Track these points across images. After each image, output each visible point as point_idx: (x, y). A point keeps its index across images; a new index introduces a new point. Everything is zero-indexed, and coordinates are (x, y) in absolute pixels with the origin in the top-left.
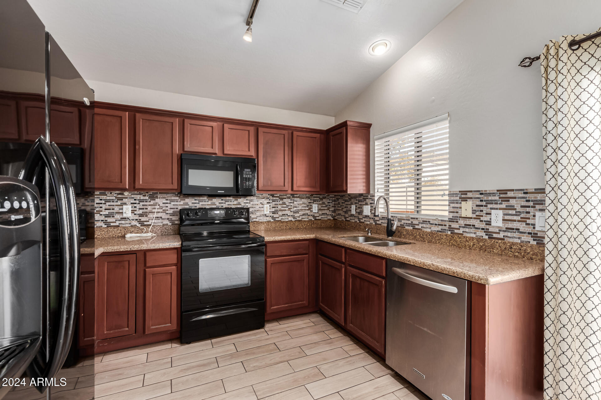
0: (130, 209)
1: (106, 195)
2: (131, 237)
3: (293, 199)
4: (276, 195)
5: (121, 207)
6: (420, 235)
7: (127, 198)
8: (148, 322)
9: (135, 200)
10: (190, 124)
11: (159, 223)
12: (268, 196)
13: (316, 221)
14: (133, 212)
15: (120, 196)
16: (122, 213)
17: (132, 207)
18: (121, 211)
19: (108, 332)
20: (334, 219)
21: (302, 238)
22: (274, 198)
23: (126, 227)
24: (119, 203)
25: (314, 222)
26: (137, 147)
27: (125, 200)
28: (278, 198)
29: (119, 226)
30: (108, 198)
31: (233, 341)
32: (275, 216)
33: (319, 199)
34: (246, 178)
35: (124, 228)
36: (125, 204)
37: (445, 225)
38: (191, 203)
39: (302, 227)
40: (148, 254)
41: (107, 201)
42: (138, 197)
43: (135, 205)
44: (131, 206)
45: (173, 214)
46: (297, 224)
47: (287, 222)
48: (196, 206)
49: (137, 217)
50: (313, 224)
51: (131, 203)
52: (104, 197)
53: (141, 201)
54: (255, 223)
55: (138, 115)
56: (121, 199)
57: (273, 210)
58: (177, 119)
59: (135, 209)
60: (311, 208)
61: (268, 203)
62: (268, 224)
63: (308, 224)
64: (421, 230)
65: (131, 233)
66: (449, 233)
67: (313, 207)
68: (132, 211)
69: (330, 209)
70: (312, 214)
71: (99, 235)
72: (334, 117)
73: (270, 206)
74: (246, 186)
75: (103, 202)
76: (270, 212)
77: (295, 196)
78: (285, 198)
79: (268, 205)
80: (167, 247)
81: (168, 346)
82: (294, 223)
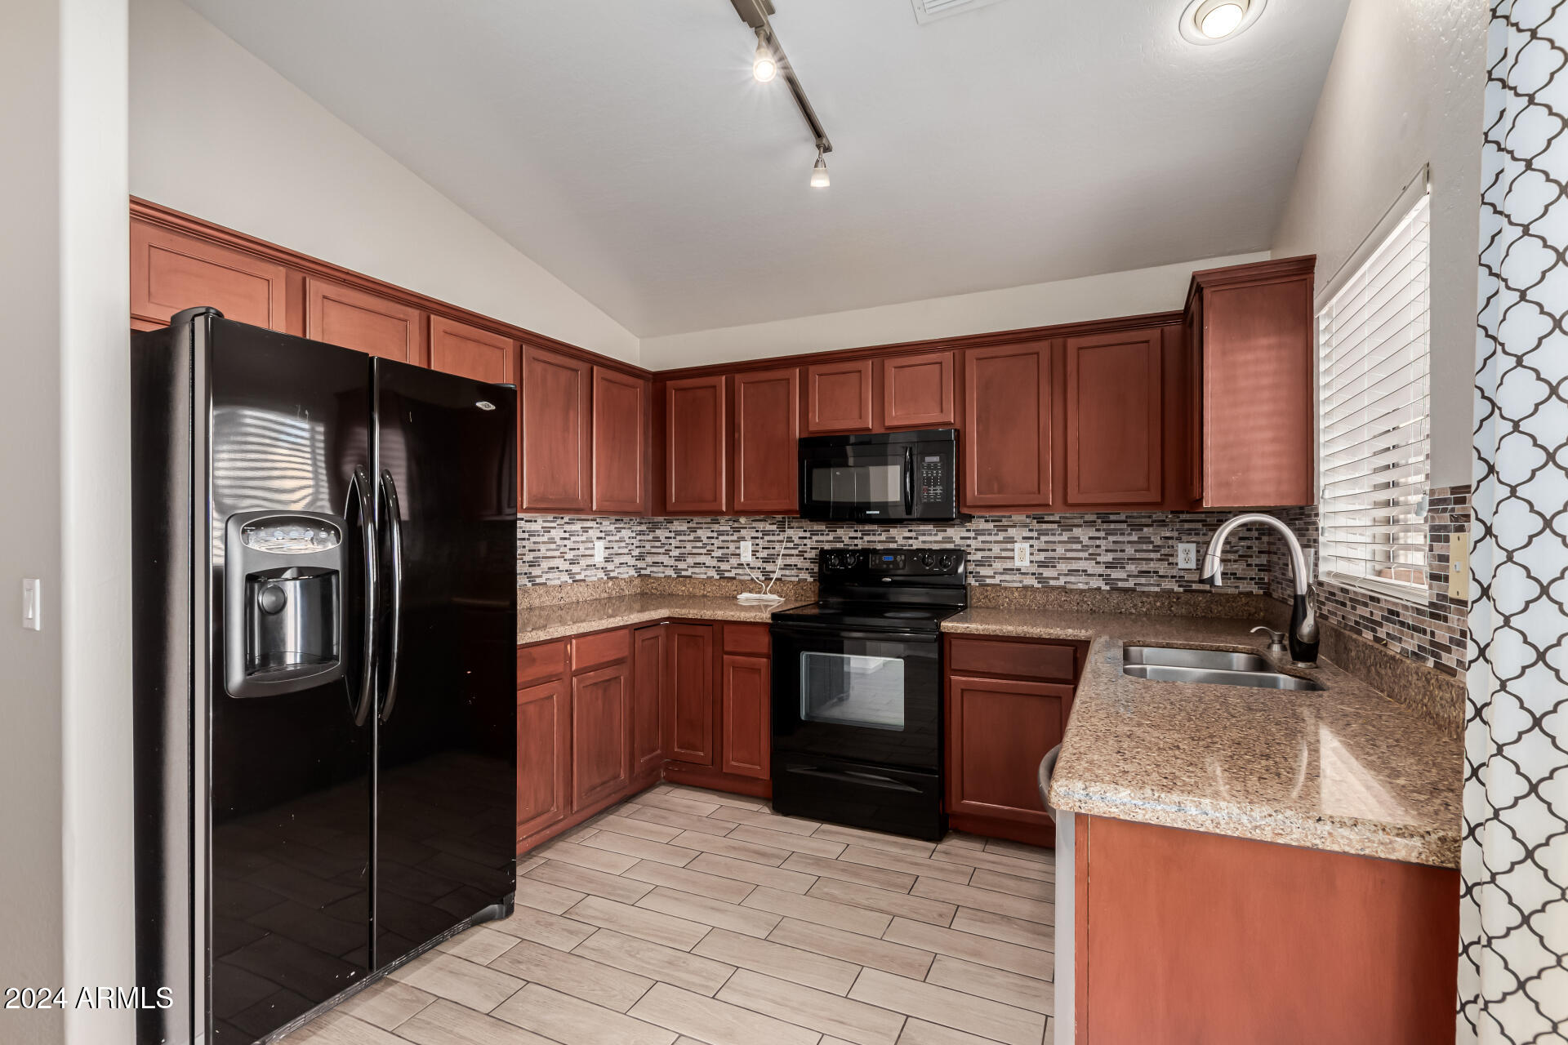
0: (750, 548)
1: (719, 523)
2: (747, 600)
3: (1105, 526)
4: (1051, 518)
5: (737, 544)
6: (1376, 665)
7: (746, 528)
8: (729, 754)
9: (757, 531)
10: (820, 375)
11: (792, 576)
12: (1028, 520)
13: (1189, 595)
14: (754, 553)
15: (736, 525)
16: (739, 555)
17: (753, 545)
18: (737, 551)
19: (679, 750)
20: (1268, 594)
21: (1049, 634)
22: (1044, 526)
23: (743, 581)
24: (735, 538)
25: (1178, 599)
26: (736, 435)
27: (743, 532)
28: (1055, 526)
29: (734, 578)
30: (722, 528)
31: (851, 841)
32: (1047, 573)
33: (1203, 525)
34: (929, 479)
35: (741, 581)
36: (743, 539)
37: (1424, 632)
38: (847, 537)
39: (1134, 611)
40: (727, 629)
41: (720, 533)
42: (761, 526)
43: (757, 541)
44: (751, 542)
45: (813, 561)
46: (1115, 598)
47: (1082, 591)
48: (856, 545)
49: (759, 564)
50: (1177, 604)
51: (752, 538)
52: (716, 527)
53: (766, 533)
54: (989, 588)
55: (738, 377)
56: (737, 530)
57: (1041, 557)
58: (798, 370)
59: (757, 548)
60: (1172, 555)
61: (1024, 538)
62: (1025, 596)
63: (1158, 604)
64: (1385, 645)
65: (750, 592)
66: (1430, 663)
67: (1177, 551)
68: (753, 551)
69: (1255, 561)
70: (1174, 572)
71: (709, 592)
72: (1269, 252)
73: (1032, 546)
74: (928, 496)
75: (715, 535)
76: (1031, 562)
77: (1112, 518)
78: (1080, 526)
79: (1026, 545)
80: (752, 620)
81: (754, 807)
82: (1108, 596)
